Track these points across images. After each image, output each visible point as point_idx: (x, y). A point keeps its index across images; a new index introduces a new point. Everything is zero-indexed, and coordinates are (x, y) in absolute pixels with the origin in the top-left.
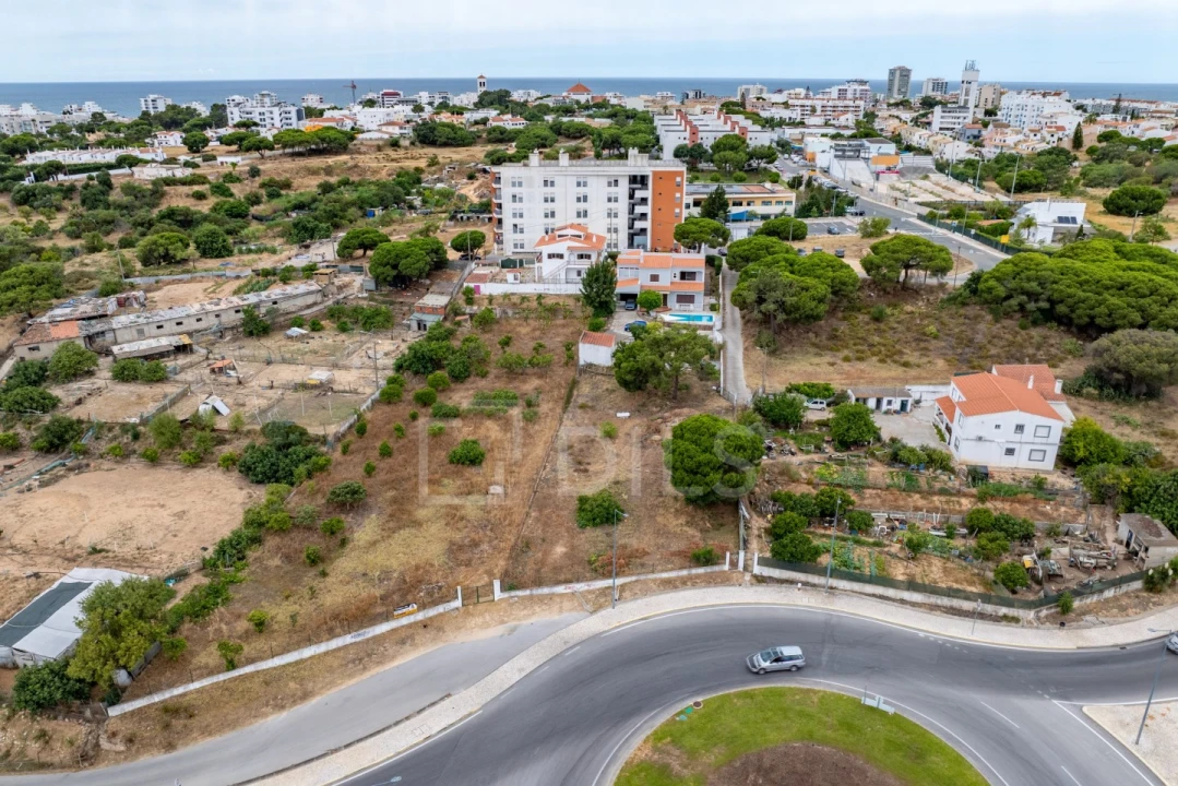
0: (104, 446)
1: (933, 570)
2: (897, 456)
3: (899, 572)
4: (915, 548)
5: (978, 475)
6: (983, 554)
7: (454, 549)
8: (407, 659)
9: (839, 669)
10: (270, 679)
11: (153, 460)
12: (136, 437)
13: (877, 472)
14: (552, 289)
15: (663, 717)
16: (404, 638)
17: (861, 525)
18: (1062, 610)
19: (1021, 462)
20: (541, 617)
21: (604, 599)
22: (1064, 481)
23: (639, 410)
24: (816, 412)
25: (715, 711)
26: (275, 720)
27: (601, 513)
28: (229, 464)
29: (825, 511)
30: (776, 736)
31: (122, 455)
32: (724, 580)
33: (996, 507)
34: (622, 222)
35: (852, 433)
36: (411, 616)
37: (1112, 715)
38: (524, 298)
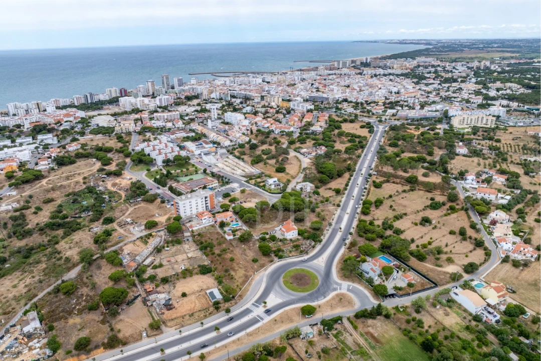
0: (173, 279)
1: (293, 253)
2: (281, 240)
3: (291, 255)
4: (291, 252)
5: (291, 240)
6: (297, 250)
7: (245, 271)
8: (253, 283)
9: (293, 267)
10: (245, 289)
11: (184, 278)
12: (178, 275)
13: (280, 243)
14: (206, 225)
15: (282, 277)
16: (251, 281)
17: (283, 251)
18: (307, 253)
19: (294, 236)
20: (261, 274)
21: (265, 270)
22: (300, 237)
23: (244, 244)
24: (267, 237)
25: (286, 274)
26: (249, 293)
27: (255, 261)
28: (197, 274)
29: (279, 250)
30: (292, 274)
31: (178, 279)
32: (275, 263)
33: (295, 243)
34: (204, 205)
35: (273, 238)
36: (250, 279)
37: (315, 261)
38: (202, 228)
